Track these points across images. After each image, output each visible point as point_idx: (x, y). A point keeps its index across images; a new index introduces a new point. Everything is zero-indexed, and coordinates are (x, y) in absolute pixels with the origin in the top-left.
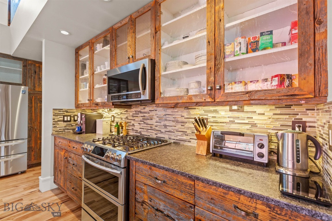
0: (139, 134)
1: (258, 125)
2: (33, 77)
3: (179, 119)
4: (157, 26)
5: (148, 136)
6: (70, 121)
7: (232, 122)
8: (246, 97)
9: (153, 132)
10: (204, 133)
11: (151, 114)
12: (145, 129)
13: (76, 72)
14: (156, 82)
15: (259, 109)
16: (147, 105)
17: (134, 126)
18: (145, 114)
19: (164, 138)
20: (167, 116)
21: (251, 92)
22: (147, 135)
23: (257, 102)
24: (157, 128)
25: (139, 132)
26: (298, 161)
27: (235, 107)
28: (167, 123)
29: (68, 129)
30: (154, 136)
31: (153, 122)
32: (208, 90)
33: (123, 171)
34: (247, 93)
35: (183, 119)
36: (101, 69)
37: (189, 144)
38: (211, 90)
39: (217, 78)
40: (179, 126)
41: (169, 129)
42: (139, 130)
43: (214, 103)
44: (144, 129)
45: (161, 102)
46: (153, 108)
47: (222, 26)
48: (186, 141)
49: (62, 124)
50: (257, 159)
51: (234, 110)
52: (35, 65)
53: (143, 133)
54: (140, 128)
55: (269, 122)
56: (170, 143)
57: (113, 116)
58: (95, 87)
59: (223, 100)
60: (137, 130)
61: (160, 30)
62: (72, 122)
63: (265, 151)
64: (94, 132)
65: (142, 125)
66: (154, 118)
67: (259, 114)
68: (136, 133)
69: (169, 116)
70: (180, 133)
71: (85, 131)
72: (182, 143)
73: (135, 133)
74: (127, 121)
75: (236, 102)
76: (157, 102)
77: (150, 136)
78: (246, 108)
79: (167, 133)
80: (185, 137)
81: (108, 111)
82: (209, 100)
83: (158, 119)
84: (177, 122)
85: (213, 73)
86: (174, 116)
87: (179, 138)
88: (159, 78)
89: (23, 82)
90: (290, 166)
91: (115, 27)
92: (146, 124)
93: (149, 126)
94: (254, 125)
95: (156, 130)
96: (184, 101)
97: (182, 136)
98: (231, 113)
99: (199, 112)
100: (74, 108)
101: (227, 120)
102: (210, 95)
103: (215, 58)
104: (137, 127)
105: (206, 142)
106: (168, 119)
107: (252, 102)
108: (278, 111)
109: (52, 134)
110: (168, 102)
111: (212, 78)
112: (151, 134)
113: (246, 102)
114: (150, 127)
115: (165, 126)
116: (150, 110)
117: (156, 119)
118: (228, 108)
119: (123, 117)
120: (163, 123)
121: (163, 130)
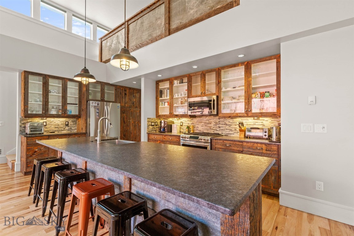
0: (202, 132)
1: (265, 125)
2: (119, 97)
3: (227, 123)
4: (219, 80)
6: (154, 125)
7: (255, 124)
8: (260, 115)
10: (243, 128)
11: (210, 121)
13: (156, 95)
14: (219, 106)
15: (266, 119)
17: (198, 127)
19: (219, 133)
20: (220, 122)
21: (262, 113)
22: (207, 132)
23: (264, 116)
24: (214, 128)
26: (277, 136)
27: (256, 118)
28: (221, 126)
29: (153, 130)
30: (213, 133)
31: (212, 125)
32: (245, 111)
33: (210, 144)
34: (260, 113)
35: (230, 123)
36: (178, 96)
37: (233, 135)
38: (247, 111)
39: (249, 107)
40: (227, 127)
41: (221, 128)
42: (202, 130)
43: (248, 116)
44: (205, 129)
45: (222, 115)
47: (251, 87)
49: (151, 127)
50: (264, 137)
51: (255, 119)
52: (120, 89)
53: (205, 131)
55: (270, 124)
56: (223, 136)
57: (182, 122)
58: (174, 106)
59: (251, 115)
61: (221, 82)
62: (155, 126)
63: (267, 134)
64: (171, 132)
67: (266, 121)
68: (200, 131)
71: (167, 131)
72: (229, 135)
74: (194, 125)
75: (256, 116)
76: (220, 115)
78: (261, 118)
79: (220, 131)
80: (231, 132)
81: (177, 119)
82: (246, 115)
83: (215, 124)
84: (226, 124)
85: (247, 105)
86: (224, 122)
87: (227, 133)
88: (221, 104)
89: (115, 100)
90: (275, 138)
91: (191, 75)
92: (207, 127)
93: (209, 127)
94: (264, 125)
96: (234, 115)
97: (229, 131)
98: (254, 120)
99: (238, 120)
100: (155, 117)
101: (253, 123)
102: (246, 113)
103: (248, 99)
104: (200, 128)
105: (244, 133)
106: (221, 123)
107: (262, 116)
108: (273, 120)
109: (147, 133)
110: (226, 115)
111: (247, 107)
112: (211, 131)
113: (260, 116)
115: (219, 127)
117: (213, 123)
118: (253, 118)
119: (189, 123)
120: (218, 126)
121: (218, 129)
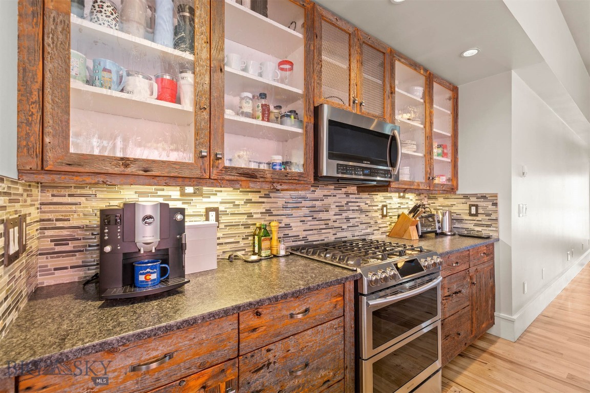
0: (303, 243)
3: (363, 208)
5: (321, 240)
9: (330, 233)
11: (326, 201)
12: (315, 229)
16: (318, 187)
17: (291, 227)
18: (314, 202)
19: (347, 237)
20: (350, 204)
22: (319, 241)
24: (336, 225)
25: (303, 238)
27: (401, 194)
28: (350, 215)
30: (332, 238)
31: (330, 215)
35: (367, 208)
40: (363, 217)
41: (352, 222)
42: (303, 234)
44: (312, 230)
46: (330, 191)
48: (370, 234)
50: (438, 231)
51: (401, 197)
53: (310, 238)
54: (304, 231)
59: (433, 189)
60: (299, 236)
65: (309, 223)
66: (332, 209)
68: (296, 241)
69: (353, 204)
70: (364, 226)
73: (293, 241)
75: (403, 190)
77: (324, 240)
79: (350, 229)
80: (369, 230)
82: (428, 188)
84: (361, 211)
85: (429, 165)
86: (357, 204)
92: (317, 221)
93: (323, 222)
95: (335, 228)
98: (399, 199)
102: (428, 184)
104: (298, 229)
106: (351, 208)
111: (428, 170)
112: (327, 235)
114: (325, 224)
115: (348, 219)
116: (324, 196)
117: (334, 209)
119: (253, 211)
120: (344, 215)
121: (344, 226)
